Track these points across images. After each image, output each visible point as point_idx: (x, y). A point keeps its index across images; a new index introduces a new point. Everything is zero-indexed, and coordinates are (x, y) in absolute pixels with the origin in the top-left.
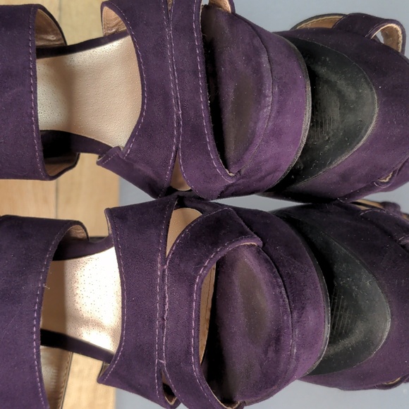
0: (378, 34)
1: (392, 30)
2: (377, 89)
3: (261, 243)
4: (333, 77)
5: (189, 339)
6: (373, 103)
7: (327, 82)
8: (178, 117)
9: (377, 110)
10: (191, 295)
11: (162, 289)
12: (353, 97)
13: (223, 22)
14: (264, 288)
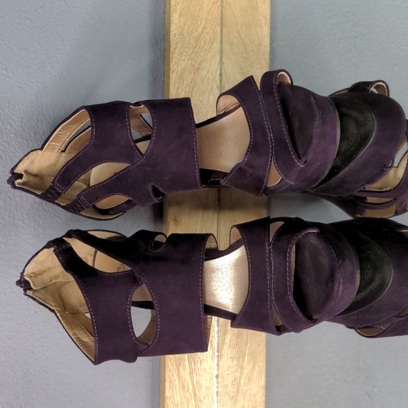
0: (373, 89)
1: (380, 85)
2: (374, 112)
3: (319, 231)
4: (350, 112)
5: (286, 287)
6: (373, 119)
7: (347, 115)
8: (271, 137)
9: (376, 123)
10: (285, 258)
11: (270, 259)
12: (362, 119)
13: (288, 90)
14: (323, 252)
